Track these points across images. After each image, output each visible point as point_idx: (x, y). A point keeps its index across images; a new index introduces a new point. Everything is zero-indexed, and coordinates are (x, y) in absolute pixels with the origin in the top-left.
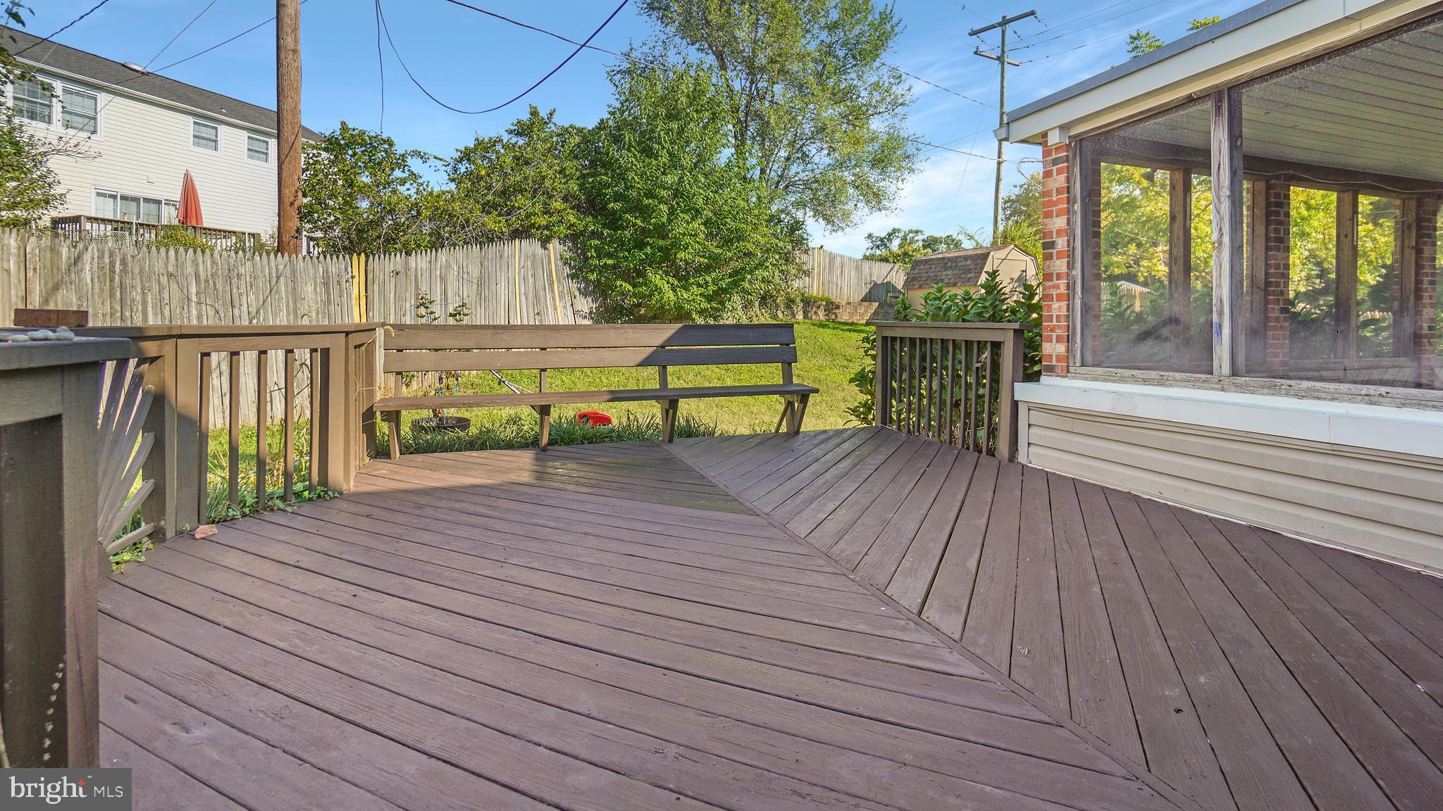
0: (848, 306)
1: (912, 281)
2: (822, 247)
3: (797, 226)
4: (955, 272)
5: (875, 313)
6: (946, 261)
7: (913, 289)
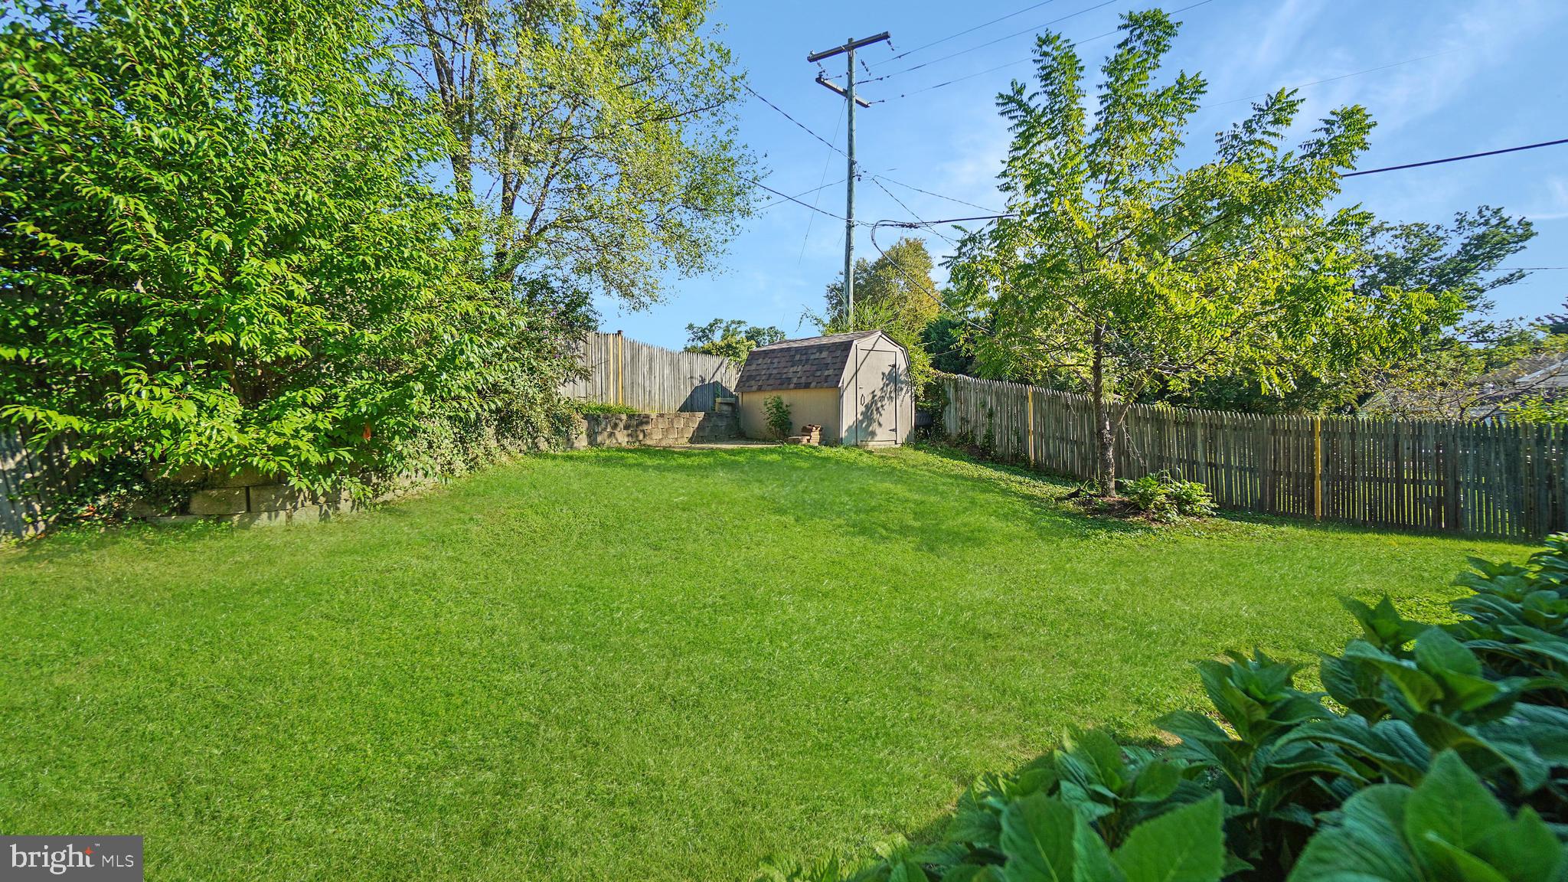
0: (660, 420)
1: (747, 381)
2: (619, 332)
3: (579, 300)
4: (807, 367)
5: (701, 427)
6: (792, 353)
7: (749, 392)
